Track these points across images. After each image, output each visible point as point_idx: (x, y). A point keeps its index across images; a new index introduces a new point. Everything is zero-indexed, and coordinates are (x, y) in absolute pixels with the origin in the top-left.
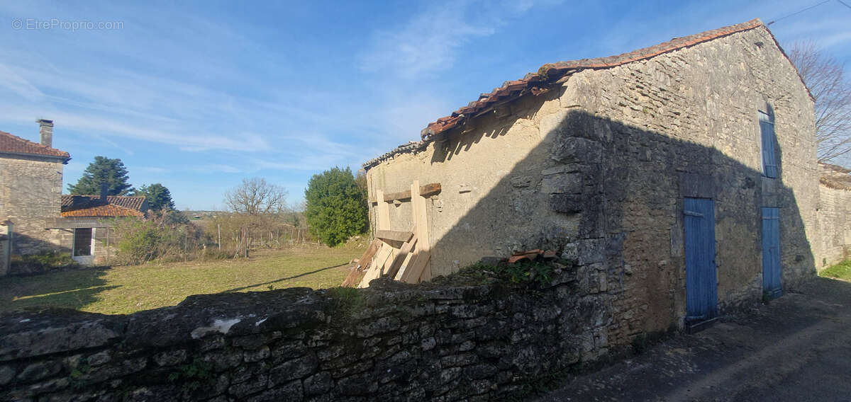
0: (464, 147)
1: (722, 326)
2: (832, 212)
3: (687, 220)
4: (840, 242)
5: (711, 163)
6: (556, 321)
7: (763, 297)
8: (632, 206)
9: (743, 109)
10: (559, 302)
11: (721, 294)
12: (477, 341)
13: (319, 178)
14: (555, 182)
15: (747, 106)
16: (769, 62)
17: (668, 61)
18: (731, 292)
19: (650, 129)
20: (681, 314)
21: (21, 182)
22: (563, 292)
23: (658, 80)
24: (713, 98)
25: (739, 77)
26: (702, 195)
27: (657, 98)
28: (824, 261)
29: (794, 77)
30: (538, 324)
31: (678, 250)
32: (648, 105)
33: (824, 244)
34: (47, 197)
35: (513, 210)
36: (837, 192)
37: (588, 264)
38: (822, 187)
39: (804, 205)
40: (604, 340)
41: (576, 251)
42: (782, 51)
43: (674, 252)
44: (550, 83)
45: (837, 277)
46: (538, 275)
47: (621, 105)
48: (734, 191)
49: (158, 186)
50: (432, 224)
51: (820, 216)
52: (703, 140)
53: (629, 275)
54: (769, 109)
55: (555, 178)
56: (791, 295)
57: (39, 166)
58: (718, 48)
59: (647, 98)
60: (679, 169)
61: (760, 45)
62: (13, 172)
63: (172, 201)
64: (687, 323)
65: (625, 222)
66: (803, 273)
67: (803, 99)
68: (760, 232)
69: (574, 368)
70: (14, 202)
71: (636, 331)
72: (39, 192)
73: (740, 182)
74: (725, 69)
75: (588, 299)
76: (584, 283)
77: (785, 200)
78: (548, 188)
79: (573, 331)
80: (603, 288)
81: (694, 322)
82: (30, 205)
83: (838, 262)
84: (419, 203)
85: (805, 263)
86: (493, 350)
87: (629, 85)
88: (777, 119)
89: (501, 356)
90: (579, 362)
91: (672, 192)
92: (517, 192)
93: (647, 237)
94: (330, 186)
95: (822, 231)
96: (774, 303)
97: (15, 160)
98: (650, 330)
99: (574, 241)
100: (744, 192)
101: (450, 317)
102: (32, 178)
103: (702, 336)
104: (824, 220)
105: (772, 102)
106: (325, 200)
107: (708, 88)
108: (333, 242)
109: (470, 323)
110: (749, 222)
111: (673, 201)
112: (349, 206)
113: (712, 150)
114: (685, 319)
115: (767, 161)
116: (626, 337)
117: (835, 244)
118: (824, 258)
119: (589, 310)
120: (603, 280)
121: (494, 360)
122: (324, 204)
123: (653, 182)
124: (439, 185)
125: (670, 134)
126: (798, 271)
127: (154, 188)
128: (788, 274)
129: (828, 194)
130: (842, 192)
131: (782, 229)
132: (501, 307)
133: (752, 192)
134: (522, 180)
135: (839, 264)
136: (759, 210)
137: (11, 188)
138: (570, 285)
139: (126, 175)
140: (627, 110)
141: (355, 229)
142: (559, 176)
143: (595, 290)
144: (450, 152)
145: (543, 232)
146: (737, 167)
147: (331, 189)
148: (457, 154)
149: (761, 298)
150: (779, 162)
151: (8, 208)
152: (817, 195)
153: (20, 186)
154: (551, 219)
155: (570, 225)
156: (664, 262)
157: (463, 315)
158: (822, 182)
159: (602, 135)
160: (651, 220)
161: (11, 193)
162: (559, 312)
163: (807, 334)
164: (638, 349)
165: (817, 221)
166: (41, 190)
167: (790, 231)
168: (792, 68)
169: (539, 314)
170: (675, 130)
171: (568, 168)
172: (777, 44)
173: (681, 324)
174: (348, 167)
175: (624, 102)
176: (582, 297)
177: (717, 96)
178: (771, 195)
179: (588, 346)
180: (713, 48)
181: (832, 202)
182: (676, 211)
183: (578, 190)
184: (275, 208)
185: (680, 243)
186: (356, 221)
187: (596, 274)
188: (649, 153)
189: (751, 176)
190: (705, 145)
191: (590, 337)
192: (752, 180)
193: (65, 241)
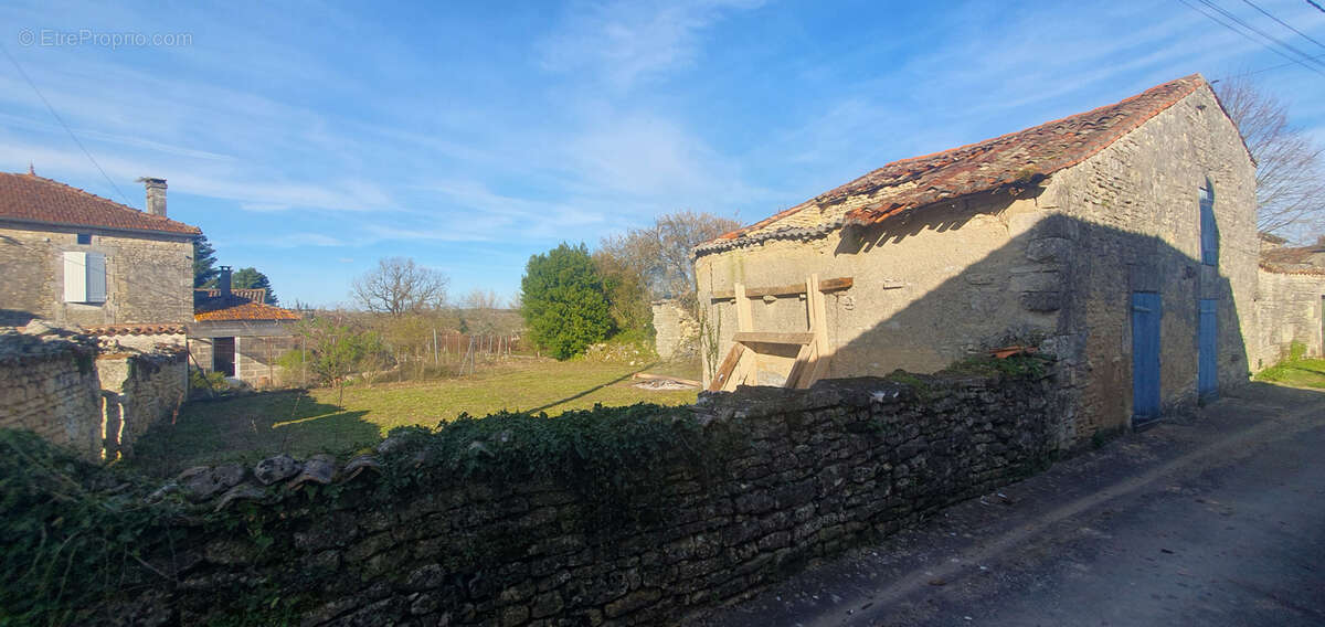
0: (892, 239)
1: (1165, 427)
2: (1269, 301)
3: (1136, 315)
4: (1278, 340)
5: (1155, 253)
6: (1042, 411)
7: (1200, 400)
8: (1093, 303)
9: (1185, 188)
10: (1044, 393)
11: (1163, 395)
12: (995, 424)
13: (542, 259)
14: (1027, 280)
15: (1189, 183)
16: (1211, 126)
17: (1121, 146)
18: (1171, 392)
19: (1107, 223)
20: (1129, 413)
21: (140, 272)
22: (1045, 384)
23: (1113, 168)
24: (1158, 180)
25: (1182, 151)
26: (1148, 289)
27: (1112, 188)
28: (1260, 362)
29: (1235, 140)
30: (1033, 411)
31: (1127, 347)
32: (1106, 197)
33: (1260, 341)
34: (174, 293)
35: (968, 307)
36: (1277, 276)
37: (1063, 359)
38: (1261, 271)
39: (1240, 295)
40: (1073, 432)
41: (1055, 346)
42: (1225, 111)
43: (1124, 348)
44: (1030, 186)
45: (1275, 380)
46: (1030, 369)
47: (1085, 200)
48: (1174, 281)
49: (252, 271)
50: (836, 324)
51: (1258, 307)
52: (1149, 229)
53: (1091, 370)
54: (1209, 184)
55: (1028, 277)
56: (1225, 400)
57: (161, 248)
58: (1163, 121)
59: (1104, 190)
60: (1130, 262)
61: (1201, 108)
62: (129, 257)
63: (273, 294)
64: (1135, 422)
65: (1089, 321)
66: (1238, 375)
67: (1244, 166)
68: (1198, 328)
69: (1053, 455)
70: (133, 301)
71: (1095, 426)
72: (164, 286)
73: (1181, 272)
74: (1170, 144)
75: (1062, 392)
76: (1061, 377)
77: (1222, 289)
78: (1017, 286)
79: (1053, 421)
80: (1073, 383)
81: (1141, 421)
82: (154, 305)
83: (1273, 365)
84: (818, 301)
85: (1240, 363)
86: (1006, 431)
87: (1092, 178)
88: (1217, 195)
89: (1011, 437)
90: (1056, 451)
91: (1124, 286)
92: (974, 289)
93: (1104, 333)
94: (562, 272)
95: (1259, 326)
96: (1209, 407)
97: (130, 240)
98: (1105, 426)
99: (1051, 338)
100: (1184, 282)
101: (979, 402)
102: (154, 266)
103: (1149, 435)
104: (1262, 312)
105: (1212, 175)
106: (554, 292)
107: (1154, 170)
108: (565, 354)
109: (992, 407)
110: (1187, 318)
111: (1124, 296)
112: (588, 301)
113: (1157, 239)
114: (1133, 419)
115: (1206, 246)
116: (1088, 431)
117: (1272, 343)
118: (1260, 358)
119: (1064, 401)
120: (1073, 376)
121: (1005, 441)
122: (552, 299)
123: (1109, 277)
124: (851, 280)
125: (1121, 227)
126: (1233, 373)
127: (245, 276)
128: (1224, 376)
129: (1267, 280)
130: (1282, 277)
131: (1219, 325)
132: (1009, 395)
133: (1190, 282)
134: (982, 277)
135: (1276, 367)
136: (1198, 304)
137: (128, 280)
138: (1051, 379)
139: (212, 255)
140: (1089, 205)
141: (597, 333)
142: (1033, 275)
143: (1067, 385)
144: (867, 244)
145: (1010, 329)
146: (1179, 256)
147: (562, 275)
148: (880, 245)
149: (1196, 402)
150: (1217, 246)
151: (126, 310)
152: (1256, 282)
153: (138, 278)
154: (1021, 317)
155: (1048, 323)
156: (1117, 359)
157: (987, 400)
158: (1261, 266)
159: (1072, 233)
160: (1107, 316)
161: (128, 288)
162: (1045, 402)
163: (1252, 432)
164: (1098, 443)
165: (1254, 314)
166: (165, 283)
167: (1226, 325)
168: (1234, 130)
169: (1033, 403)
170: (1126, 223)
171: (1045, 267)
172: (1219, 103)
173: (1129, 422)
174: (583, 244)
175: (1088, 197)
176: (1059, 389)
177: (1162, 177)
178: (1210, 284)
179: (1063, 436)
180: (1159, 123)
181: (1270, 289)
182: (1126, 307)
183: (1056, 289)
184: (430, 302)
185: (1130, 339)
186: (598, 322)
187: (1068, 369)
188: (1106, 247)
189: (1190, 265)
190: (1149, 234)
191: (1064, 428)
192: (1191, 269)
193: (202, 356)
